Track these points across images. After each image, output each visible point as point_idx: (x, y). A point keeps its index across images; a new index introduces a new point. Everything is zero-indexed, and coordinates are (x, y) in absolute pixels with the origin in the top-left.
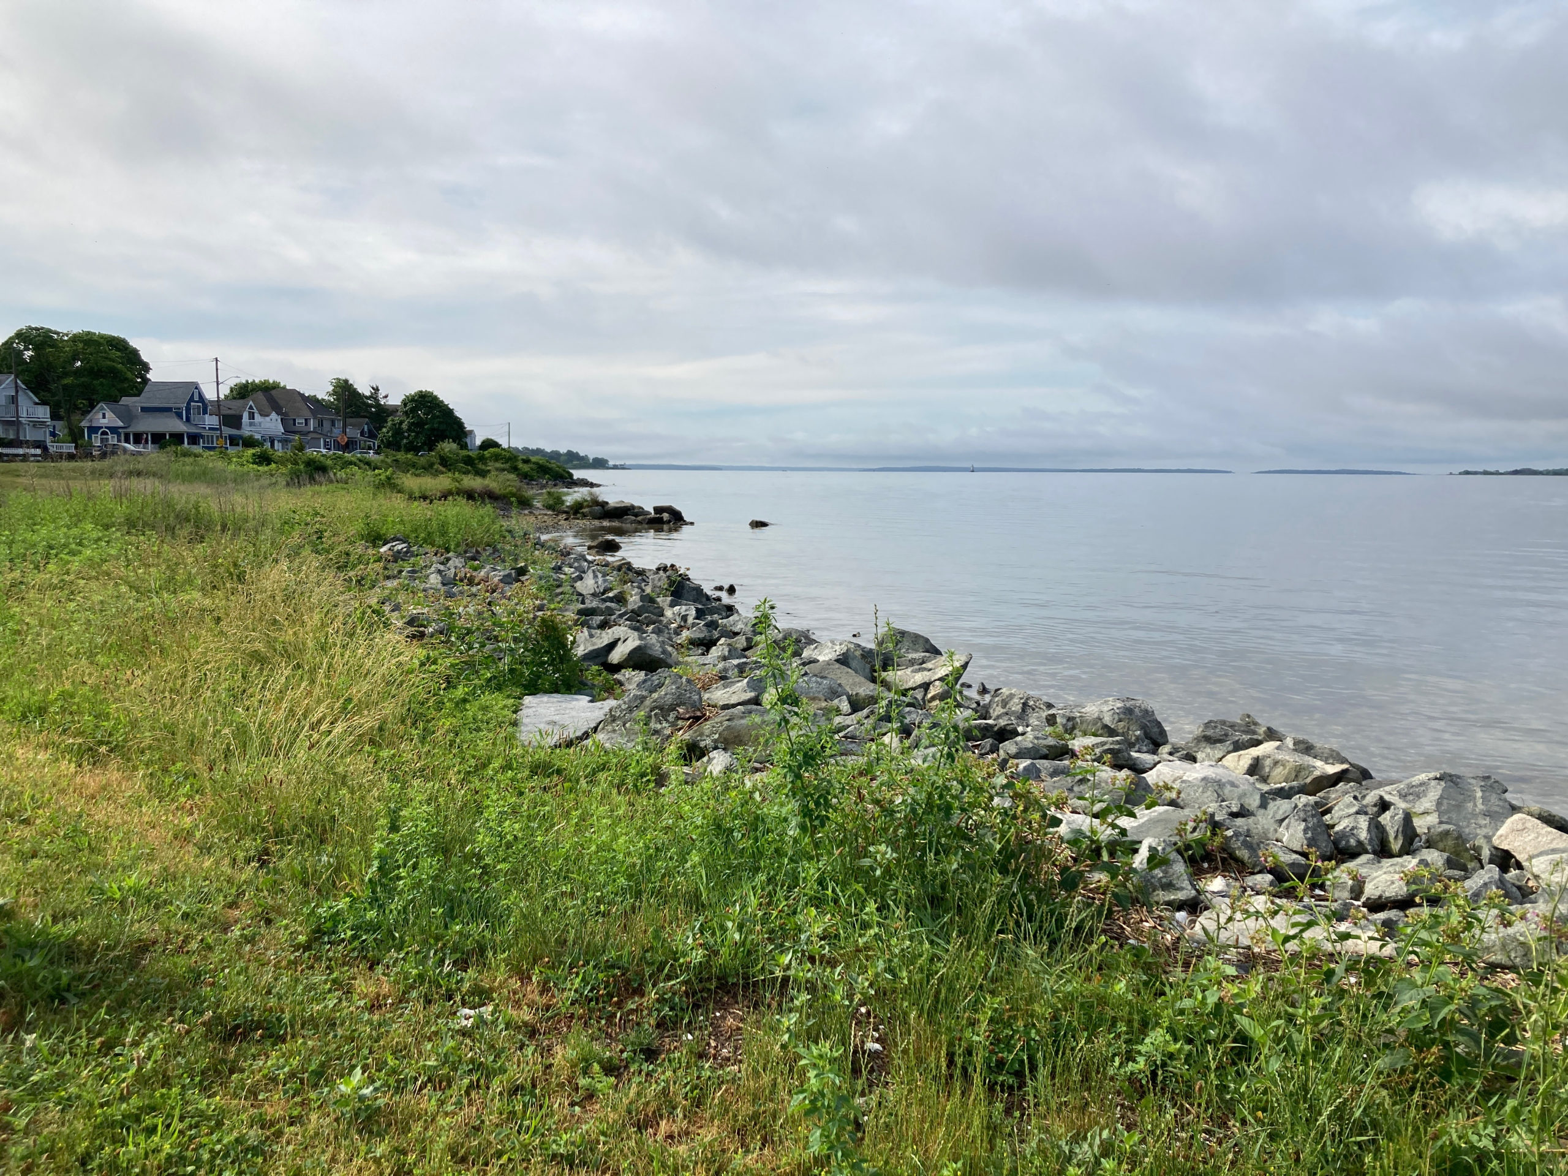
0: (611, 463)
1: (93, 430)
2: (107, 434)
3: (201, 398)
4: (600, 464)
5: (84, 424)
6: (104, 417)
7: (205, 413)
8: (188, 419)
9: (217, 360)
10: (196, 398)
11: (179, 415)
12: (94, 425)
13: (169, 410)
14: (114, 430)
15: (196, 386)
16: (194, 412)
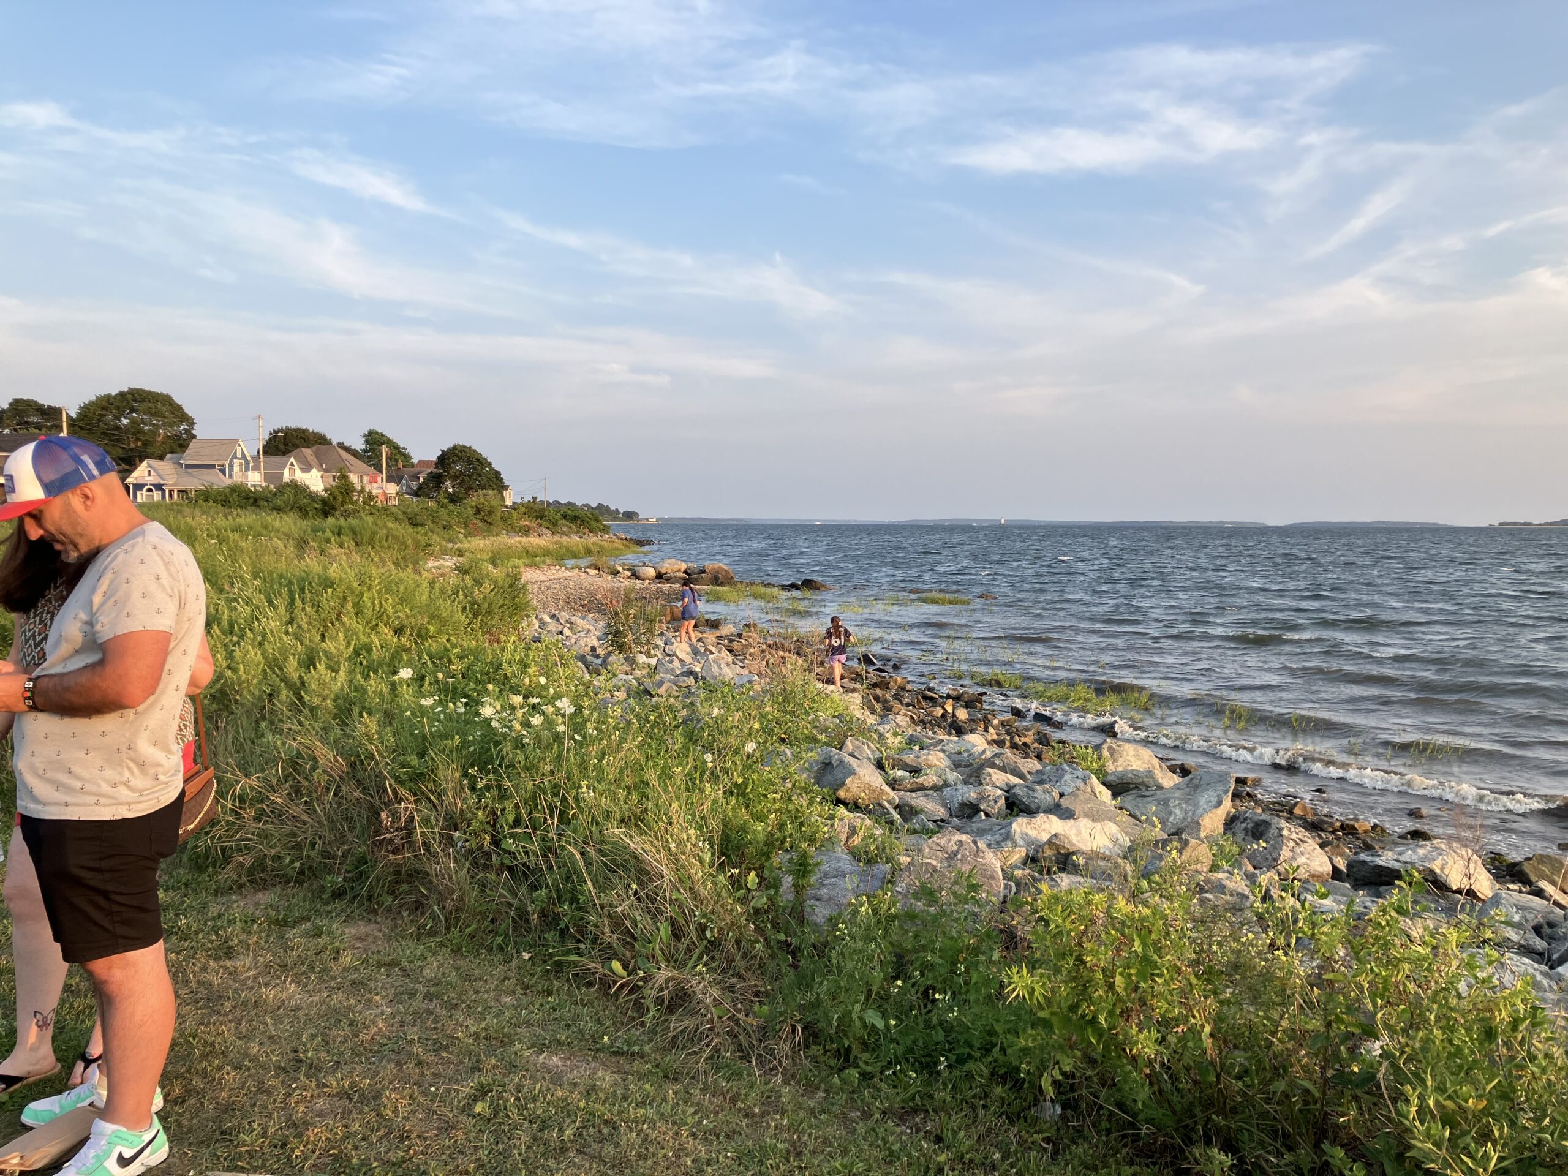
1: (139, 487)
2: (150, 490)
3: (244, 457)
6: (149, 474)
7: (247, 469)
8: (231, 476)
9: (260, 417)
10: (239, 454)
11: (223, 472)
12: (139, 482)
13: (213, 467)
14: (159, 487)
15: (237, 442)
16: (236, 469)
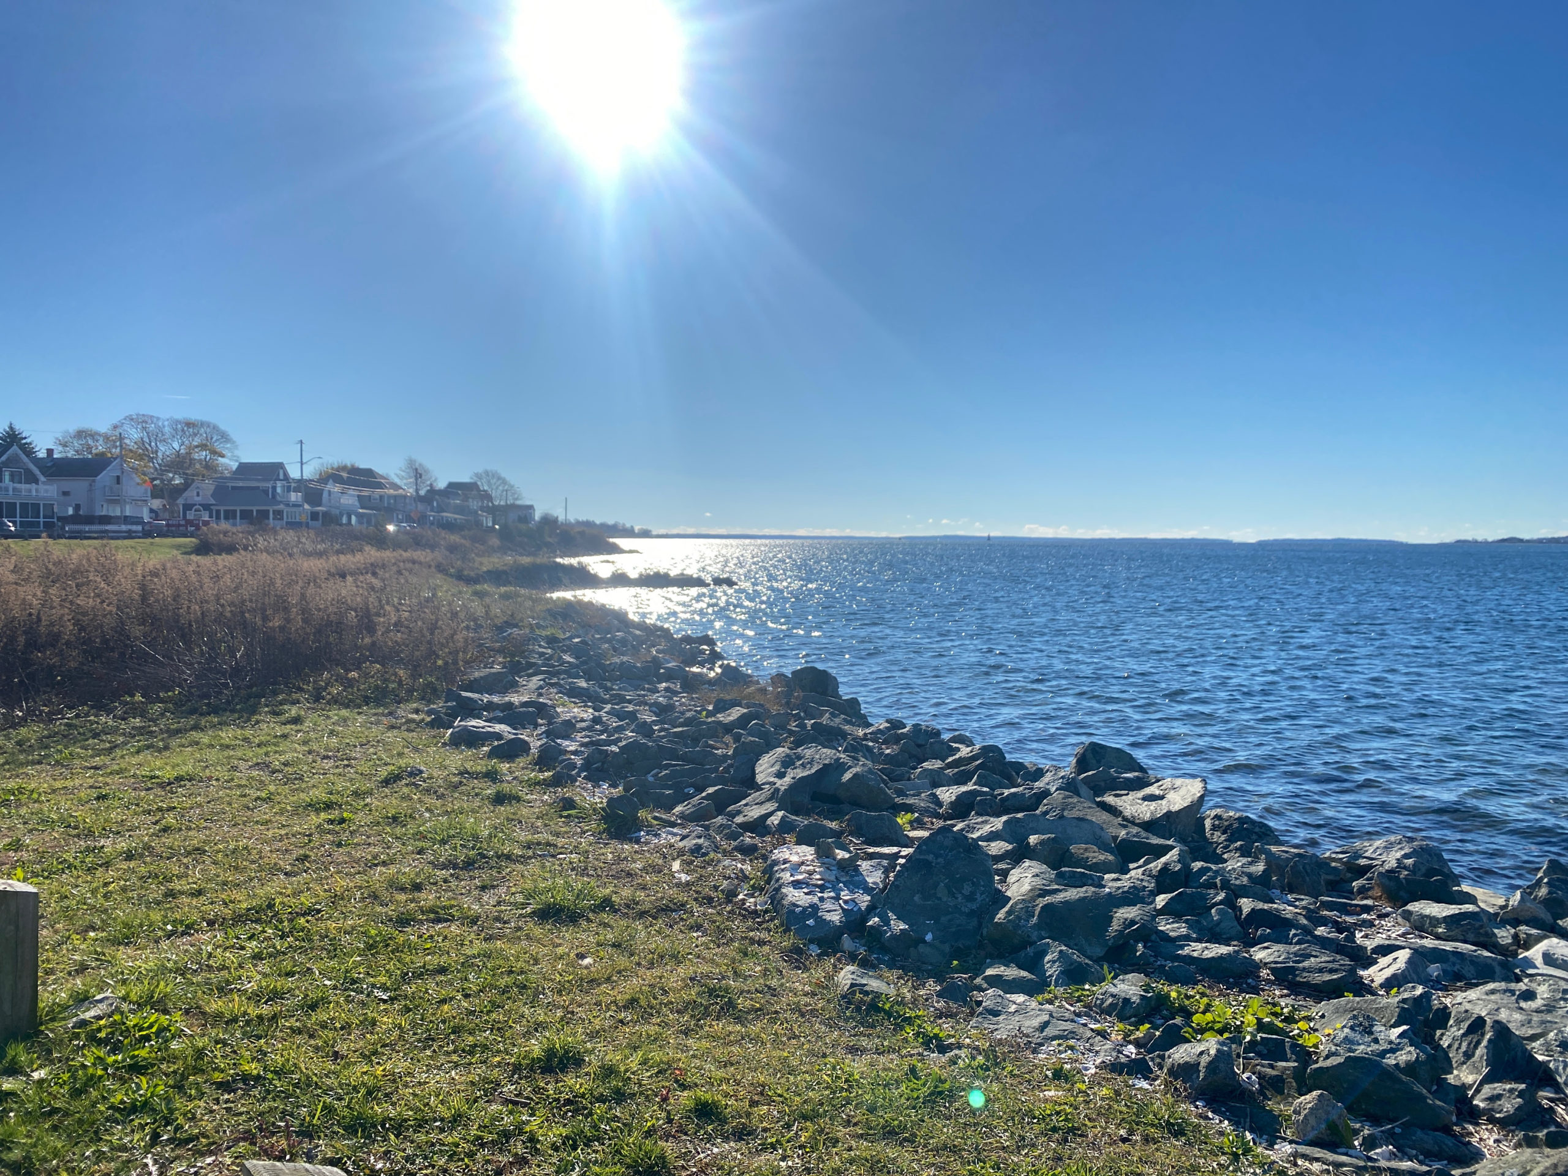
0: (654, 533)
1: (188, 507)
2: (198, 510)
3: (286, 476)
4: (645, 534)
5: (180, 501)
6: (198, 495)
7: (290, 490)
8: (274, 496)
9: (301, 442)
10: (281, 476)
11: (267, 493)
12: (189, 502)
13: (257, 488)
14: (207, 507)
15: (280, 466)
16: (279, 490)
